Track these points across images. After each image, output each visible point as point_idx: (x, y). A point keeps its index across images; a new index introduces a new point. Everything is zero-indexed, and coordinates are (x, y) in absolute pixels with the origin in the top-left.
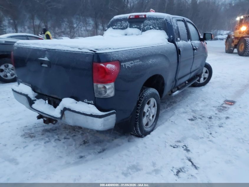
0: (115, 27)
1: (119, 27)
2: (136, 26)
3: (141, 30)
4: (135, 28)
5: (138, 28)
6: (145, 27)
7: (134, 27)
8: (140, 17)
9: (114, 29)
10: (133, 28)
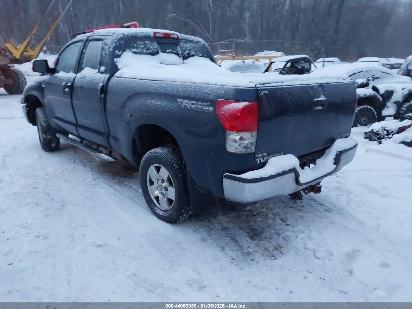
0: (135, 50)
1: (144, 51)
2: (170, 50)
3: (180, 57)
4: (171, 53)
5: (175, 53)
6: (185, 53)
7: (168, 51)
8: (172, 36)
9: (136, 53)
10: (168, 53)
